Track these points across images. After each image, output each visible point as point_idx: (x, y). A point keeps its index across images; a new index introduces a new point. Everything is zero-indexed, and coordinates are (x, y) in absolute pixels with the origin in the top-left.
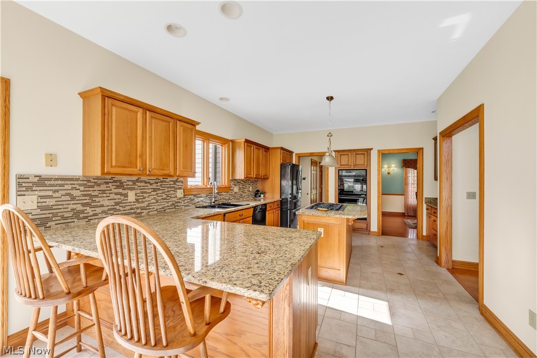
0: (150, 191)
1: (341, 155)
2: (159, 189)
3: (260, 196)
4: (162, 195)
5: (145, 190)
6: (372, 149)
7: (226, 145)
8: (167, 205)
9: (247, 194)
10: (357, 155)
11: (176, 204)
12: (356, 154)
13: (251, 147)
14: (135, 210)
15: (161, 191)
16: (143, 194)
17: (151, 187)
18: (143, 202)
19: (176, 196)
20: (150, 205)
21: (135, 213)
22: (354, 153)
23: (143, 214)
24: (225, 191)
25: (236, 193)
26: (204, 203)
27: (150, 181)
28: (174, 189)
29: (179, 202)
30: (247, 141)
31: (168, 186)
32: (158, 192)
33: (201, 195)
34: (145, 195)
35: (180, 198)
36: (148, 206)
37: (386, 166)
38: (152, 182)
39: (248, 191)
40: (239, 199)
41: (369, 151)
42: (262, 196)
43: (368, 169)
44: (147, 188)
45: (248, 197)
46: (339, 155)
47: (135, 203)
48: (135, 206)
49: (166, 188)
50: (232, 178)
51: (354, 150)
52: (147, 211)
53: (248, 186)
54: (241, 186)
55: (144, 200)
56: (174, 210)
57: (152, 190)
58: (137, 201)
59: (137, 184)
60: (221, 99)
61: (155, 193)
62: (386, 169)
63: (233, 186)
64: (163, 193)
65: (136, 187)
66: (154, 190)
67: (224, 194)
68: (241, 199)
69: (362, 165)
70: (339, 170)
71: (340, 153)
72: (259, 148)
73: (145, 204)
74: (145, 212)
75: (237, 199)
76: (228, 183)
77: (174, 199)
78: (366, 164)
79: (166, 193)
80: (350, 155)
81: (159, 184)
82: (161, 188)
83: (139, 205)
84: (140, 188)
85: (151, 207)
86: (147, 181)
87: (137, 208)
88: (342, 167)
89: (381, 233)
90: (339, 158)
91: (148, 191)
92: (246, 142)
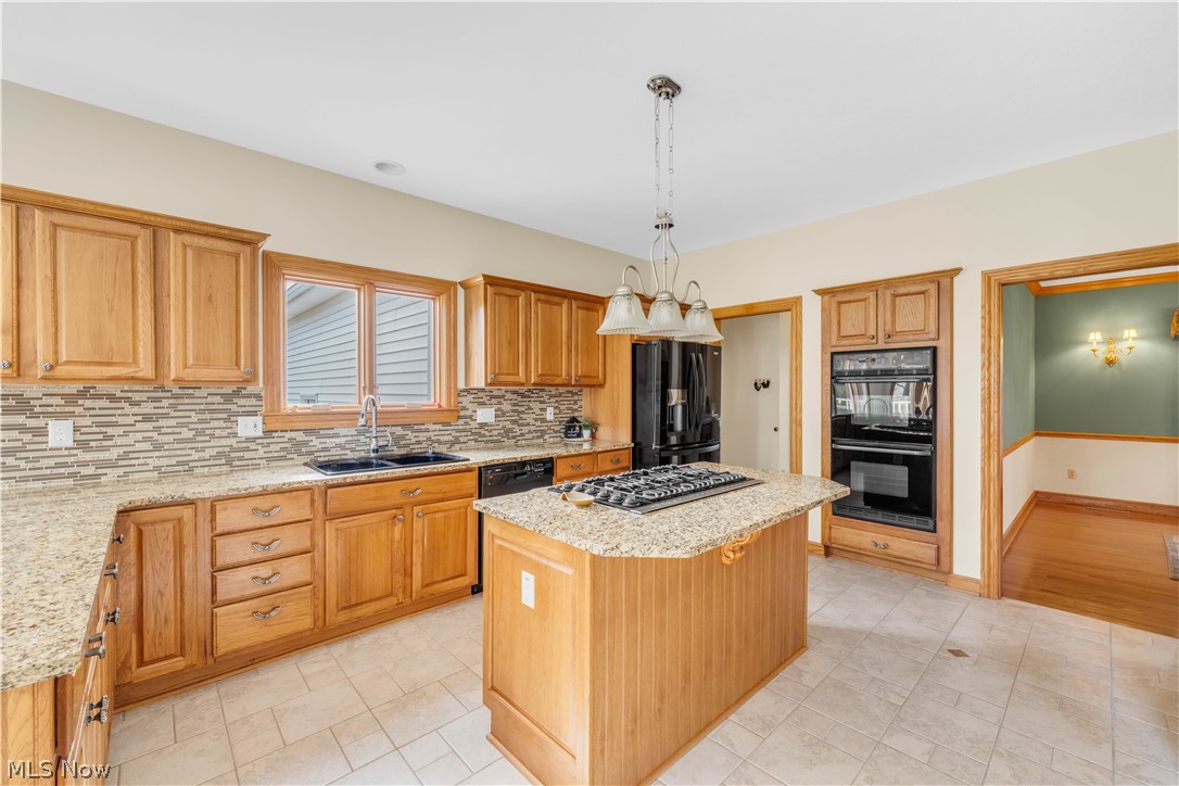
0: (131, 420)
1: (840, 303)
2: (166, 416)
3: (580, 435)
4: (178, 430)
5: (113, 419)
6: (958, 271)
7: (443, 298)
8: (196, 456)
9: (534, 428)
10: (898, 299)
11: (233, 455)
12: (895, 296)
13: (517, 297)
14: (75, 469)
15: (173, 422)
16: (104, 429)
17: (136, 410)
18: (107, 448)
19: (235, 435)
20: (131, 455)
21: (71, 475)
22: (889, 293)
23: (103, 479)
24: (436, 420)
25: (482, 425)
26: (348, 452)
27: (130, 395)
28: (225, 416)
29: (247, 449)
30: (490, 281)
31: (202, 407)
32: (161, 423)
33: (335, 431)
34: (110, 431)
35: (249, 440)
36: (125, 456)
37: (1095, 337)
38: (136, 397)
39: (536, 420)
40: (499, 441)
41: (945, 282)
42: (586, 434)
43: (942, 345)
44: (120, 412)
45: (541, 437)
46: (834, 305)
47: (74, 452)
48: (72, 459)
49: (193, 414)
50: (466, 383)
51: (888, 283)
52: (120, 471)
53: (536, 406)
54: (506, 406)
55: (110, 443)
56: (225, 468)
57: (140, 418)
58: (82, 445)
59: (80, 402)
60: (380, 166)
61: (149, 426)
62: (1095, 346)
63: (471, 407)
64: (185, 425)
65: (78, 410)
66: (147, 418)
67: (431, 427)
68: (508, 442)
69: (915, 332)
70: (833, 354)
71: (836, 297)
72: (556, 299)
73: (114, 454)
74: (113, 474)
75: (487, 442)
76: (449, 398)
77: (224, 442)
78: (932, 327)
79: (191, 426)
80: (872, 300)
81: (165, 403)
82: (173, 414)
83: (89, 456)
84: (92, 412)
85: (133, 462)
86: (119, 394)
87: (85, 464)
88: (844, 342)
89: (994, 589)
90: (834, 314)
91: (121, 420)
92: (491, 285)
